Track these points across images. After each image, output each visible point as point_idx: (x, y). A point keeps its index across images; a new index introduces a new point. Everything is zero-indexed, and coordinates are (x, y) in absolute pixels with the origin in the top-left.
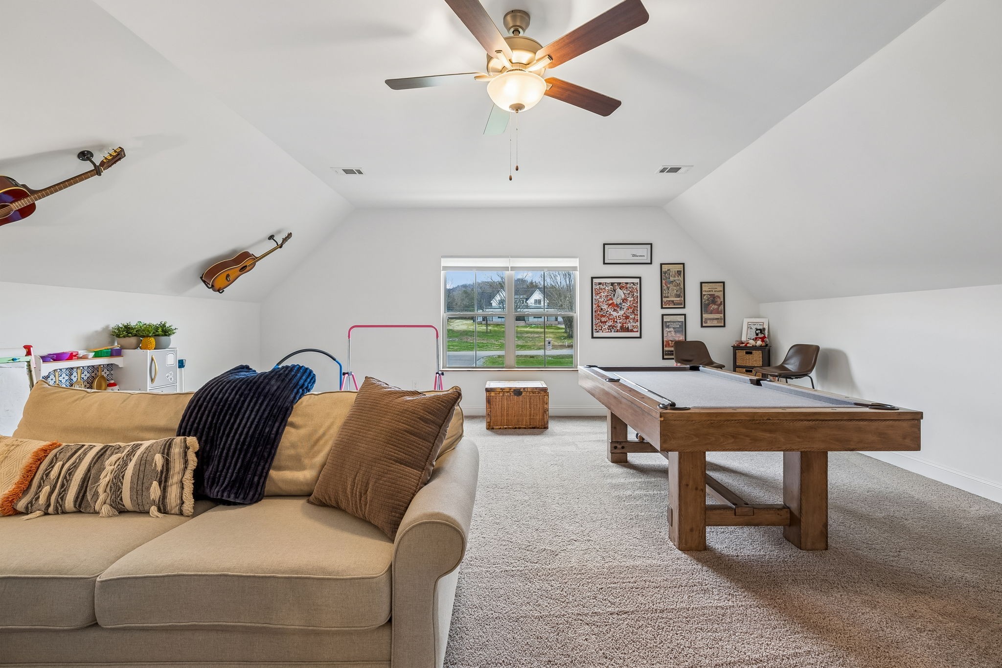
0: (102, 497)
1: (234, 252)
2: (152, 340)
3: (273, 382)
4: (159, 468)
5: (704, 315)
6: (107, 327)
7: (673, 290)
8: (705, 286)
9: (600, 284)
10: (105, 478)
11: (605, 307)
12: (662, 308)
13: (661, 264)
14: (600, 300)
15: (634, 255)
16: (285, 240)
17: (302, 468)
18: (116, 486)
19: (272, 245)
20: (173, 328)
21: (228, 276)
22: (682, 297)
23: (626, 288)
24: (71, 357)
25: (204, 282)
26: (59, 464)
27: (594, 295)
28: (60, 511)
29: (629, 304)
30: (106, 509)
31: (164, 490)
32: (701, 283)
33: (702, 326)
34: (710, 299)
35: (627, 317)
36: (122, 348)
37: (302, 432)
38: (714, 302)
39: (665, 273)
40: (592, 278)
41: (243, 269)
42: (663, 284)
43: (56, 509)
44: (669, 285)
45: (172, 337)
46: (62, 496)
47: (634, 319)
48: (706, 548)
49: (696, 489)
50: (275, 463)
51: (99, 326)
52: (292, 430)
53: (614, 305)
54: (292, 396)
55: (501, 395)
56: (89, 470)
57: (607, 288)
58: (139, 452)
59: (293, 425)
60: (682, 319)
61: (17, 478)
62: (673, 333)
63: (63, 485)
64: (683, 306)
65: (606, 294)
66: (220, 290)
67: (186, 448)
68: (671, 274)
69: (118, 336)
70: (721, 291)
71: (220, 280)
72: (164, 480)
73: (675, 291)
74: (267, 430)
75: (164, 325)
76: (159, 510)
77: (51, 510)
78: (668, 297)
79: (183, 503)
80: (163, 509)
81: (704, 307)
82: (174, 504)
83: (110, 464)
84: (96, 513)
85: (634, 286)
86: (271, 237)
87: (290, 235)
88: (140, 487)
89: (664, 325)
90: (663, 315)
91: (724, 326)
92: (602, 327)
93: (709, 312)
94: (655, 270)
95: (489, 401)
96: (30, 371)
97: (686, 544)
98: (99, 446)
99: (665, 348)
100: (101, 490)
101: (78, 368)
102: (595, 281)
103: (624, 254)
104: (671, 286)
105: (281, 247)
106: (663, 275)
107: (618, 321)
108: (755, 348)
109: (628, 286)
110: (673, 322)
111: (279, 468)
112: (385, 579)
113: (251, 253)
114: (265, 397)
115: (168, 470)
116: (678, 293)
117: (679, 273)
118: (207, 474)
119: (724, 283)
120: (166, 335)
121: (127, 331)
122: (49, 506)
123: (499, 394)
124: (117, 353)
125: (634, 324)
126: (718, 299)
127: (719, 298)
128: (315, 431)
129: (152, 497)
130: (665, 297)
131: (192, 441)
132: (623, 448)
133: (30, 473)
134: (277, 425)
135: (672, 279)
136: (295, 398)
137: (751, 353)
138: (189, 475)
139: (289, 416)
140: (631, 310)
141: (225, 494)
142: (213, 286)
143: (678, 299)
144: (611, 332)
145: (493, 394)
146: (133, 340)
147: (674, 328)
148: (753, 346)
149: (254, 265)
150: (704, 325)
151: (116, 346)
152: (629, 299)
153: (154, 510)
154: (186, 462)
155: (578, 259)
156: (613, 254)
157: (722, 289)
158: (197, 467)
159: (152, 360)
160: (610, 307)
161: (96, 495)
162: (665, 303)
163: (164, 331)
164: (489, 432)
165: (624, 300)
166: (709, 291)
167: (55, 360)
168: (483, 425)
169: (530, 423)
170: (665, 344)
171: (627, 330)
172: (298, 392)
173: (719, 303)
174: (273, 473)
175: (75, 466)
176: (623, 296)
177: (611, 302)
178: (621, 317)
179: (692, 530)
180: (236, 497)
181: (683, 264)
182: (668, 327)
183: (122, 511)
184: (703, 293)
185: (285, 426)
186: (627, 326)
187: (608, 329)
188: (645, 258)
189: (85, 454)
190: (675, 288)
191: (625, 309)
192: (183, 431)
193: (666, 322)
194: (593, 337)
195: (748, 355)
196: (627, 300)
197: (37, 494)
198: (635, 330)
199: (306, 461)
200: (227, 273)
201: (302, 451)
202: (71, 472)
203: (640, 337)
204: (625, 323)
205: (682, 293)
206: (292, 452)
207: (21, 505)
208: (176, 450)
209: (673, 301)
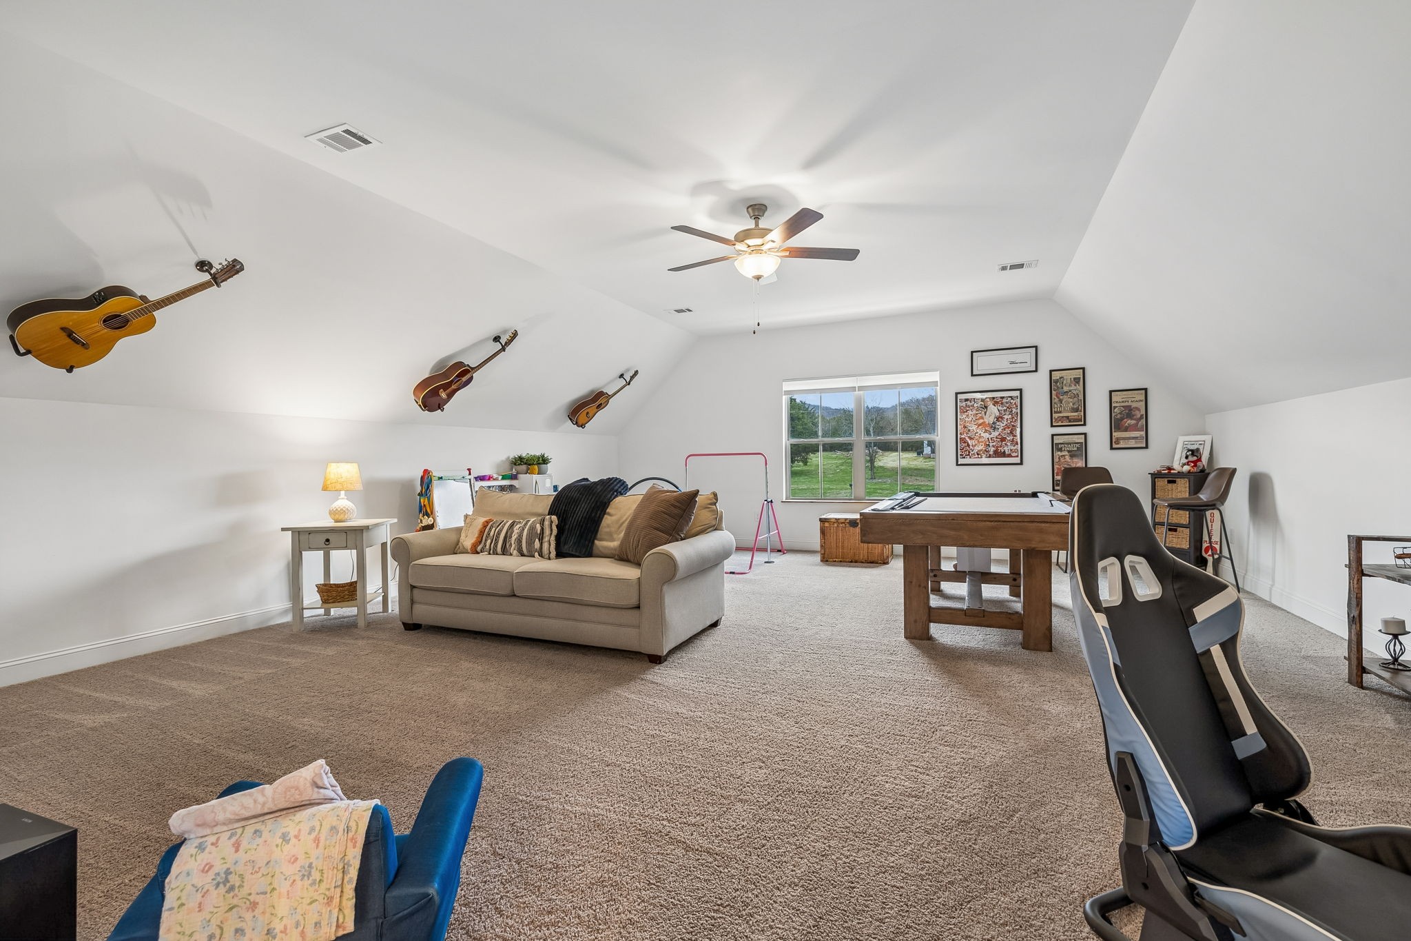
0: (513, 546)
1: (592, 392)
2: (536, 467)
3: (598, 487)
4: (539, 532)
5: (1114, 434)
6: (509, 457)
7: (1068, 402)
8: (1117, 395)
9: (966, 400)
10: (514, 537)
11: (973, 427)
12: (1052, 426)
13: (1051, 371)
14: (967, 419)
15: (1012, 363)
16: (632, 378)
17: (613, 540)
18: (519, 540)
19: (623, 382)
20: (549, 458)
21: (588, 413)
22: (1081, 411)
23: (1002, 404)
24: (489, 478)
25: (571, 419)
26: (494, 529)
27: (959, 413)
28: (495, 553)
29: (1005, 423)
30: (515, 552)
31: (541, 544)
32: (1111, 392)
33: (1112, 448)
34: (1123, 412)
35: (1003, 439)
36: (518, 473)
37: (614, 518)
38: (1130, 416)
39: (1056, 381)
40: (957, 394)
41: (600, 407)
42: (1054, 396)
43: (493, 552)
44: (1061, 397)
45: (548, 465)
46: (496, 545)
47: (1013, 441)
48: (930, 638)
49: (920, 586)
50: (599, 536)
51: (504, 457)
52: (609, 517)
53: (986, 425)
54: (609, 496)
55: (836, 525)
56: (507, 533)
57: (975, 405)
58: (529, 523)
59: (609, 514)
60: (1081, 439)
61: (476, 535)
62: (1068, 458)
63: (496, 539)
64: (1082, 423)
65: (975, 412)
66: (582, 426)
67: (552, 522)
68: (1065, 382)
69: (515, 464)
70: (1141, 401)
71: (582, 417)
72: (541, 540)
73: (1071, 404)
74: (593, 515)
75: (543, 456)
76: (539, 555)
77: (491, 552)
78: (1060, 412)
79: (550, 553)
80: (541, 555)
81: (1116, 424)
82: (546, 553)
83: (516, 529)
84: (511, 555)
85: (1012, 401)
86: (621, 376)
87: (636, 373)
88: (530, 543)
89: (1055, 447)
90: (1053, 435)
91: (1147, 447)
92: (969, 452)
93: (1124, 428)
94: (1042, 379)
95: (823, 532)
96: (471, 485)
97: (910, 634)
98: (510, 522)
99: (1056, 477)
100: (513, 543)
101: (493, 486)
102: (960, 396)
103: (1000, 362)
104: (1065, 398)
105: (629, 384)
106: (1055, 384)
107: (991, 444)
108: (1181, 475)
109: (1004, 400)
110: (1068, 444)
111: (601, 540)
112: (636, 581)
113: (605, 392)
114: (593, 495)
115: (543, 533)
116: (1075, 407)
117: (1077, 380)
118: (562, 539)
119: (1146, 390)
120: (544, 464)
121: (519, 461)
122: (490, 550)
123: (833, 524)
124: (514, 477)
125: (1012, 448)
126: (1137, 412)
127: (1139, 410)
128: (621, 517)
129: (536, 547)
130: (1056, 412)
131: (554, 518)
132: (935, 576)
133: (482, 532)
134: (599, 512)
135: (1066, 389)
136: (611, 497)
137: (1174, 482)
138: (553, 538)
139: (607, 507)
140: (1008, 431)
141: (571, 549)
142: (576, 422)
143: (1076, 414)
144: (981, 457)
145: (827, 524)
146: (524, 467)
147: (1069, 451)
148: (1179, 472)
149: (607, 402)
150: (1114, 446)
151: (514, 472)
152: (1006, 417)
153: (536, 554)
154: (551, 530)
155: (938, 372)
156: (983, 363)
157: (1143, 398)
158: (557, 534)
159: (536, 482)
160: (980, 427)
161: (511, 545)
162: (1056, 420)
163: (543, 461)
164: (821, 563)
165: (999, 418)
166: (1123, 402)
167: (481, 480)
168: (818, 558)
169: (868, 557)
170: (1055, 472)
171: (1003, 455)
172: (613, 493)
173: (1139, 416)
174: (596, 542)
175: (501, 531)
176: (998, 414)
177: (981, 421)
178: (995, 439)
179: (915, 621)
180: (576, 552)
181: (1083, 369)
182: (1060, 450)
183: (523, 555)
184: (1113, 405)
185: (605, 514)
186: (1002, 451)
187: (978, 454)
188: (1028, 365)
189: (505, 524)
190: (1071, 400)
191: (1000, 430)
192: (550, 513)
193: (1057, 444)
194: (957, 465)
195: (1170, 485)
196: (1002, 418)
197: (485, 544)
198: (1014, 454)
199: (615, 536)
200: (588, 410)
201: (613, 529)
202: (499, 533)
203: (1021, 463)
204: (1001, 447)
205: (1081, 407)
206: (607, 530)
207: (479, 549)
208: (547, 523)
209: (1067, 417)
